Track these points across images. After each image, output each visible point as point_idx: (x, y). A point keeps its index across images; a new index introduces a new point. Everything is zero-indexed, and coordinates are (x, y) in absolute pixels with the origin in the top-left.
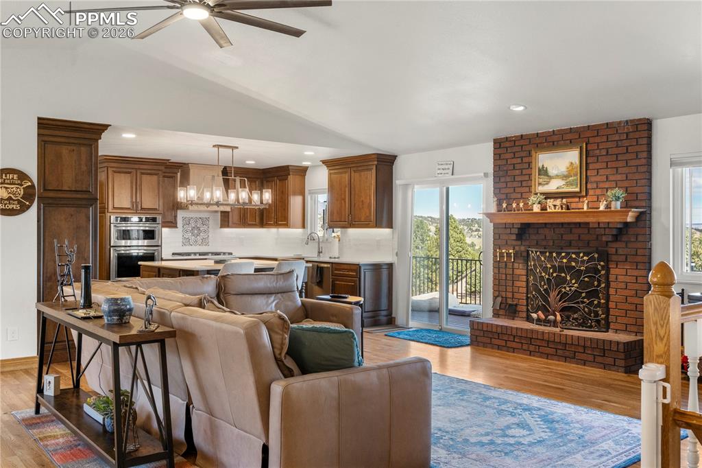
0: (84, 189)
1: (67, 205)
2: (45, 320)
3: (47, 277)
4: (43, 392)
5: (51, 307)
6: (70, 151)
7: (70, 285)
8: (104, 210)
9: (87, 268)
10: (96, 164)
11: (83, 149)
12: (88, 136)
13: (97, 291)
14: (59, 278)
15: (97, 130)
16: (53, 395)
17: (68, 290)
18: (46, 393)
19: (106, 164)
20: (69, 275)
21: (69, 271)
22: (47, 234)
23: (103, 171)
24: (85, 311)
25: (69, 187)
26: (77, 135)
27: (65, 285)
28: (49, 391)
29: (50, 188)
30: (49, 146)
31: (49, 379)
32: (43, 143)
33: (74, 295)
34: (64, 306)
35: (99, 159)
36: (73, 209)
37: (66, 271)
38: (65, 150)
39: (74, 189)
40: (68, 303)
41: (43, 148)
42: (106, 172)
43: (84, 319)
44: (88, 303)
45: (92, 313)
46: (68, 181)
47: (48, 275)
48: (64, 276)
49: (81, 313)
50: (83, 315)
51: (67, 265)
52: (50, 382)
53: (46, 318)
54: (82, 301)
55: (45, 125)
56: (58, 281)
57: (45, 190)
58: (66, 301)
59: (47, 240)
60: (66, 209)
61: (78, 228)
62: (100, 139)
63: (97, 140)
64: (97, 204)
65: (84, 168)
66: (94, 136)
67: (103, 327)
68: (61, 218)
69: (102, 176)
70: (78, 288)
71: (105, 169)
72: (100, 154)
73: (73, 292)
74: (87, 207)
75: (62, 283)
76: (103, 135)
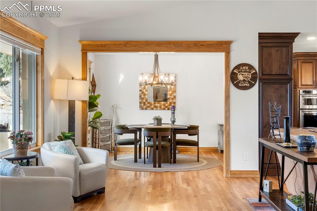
0: (285, 73)
1: (275, 83)
2: (264, 148)
3: (263, 125)
4: (263, 190)
5: (267, 140)
6: (276, 51)
7: (277, 129)
8: (296, 86)
9: (287, 119)
10: (291, 57)
11: (284, 49)
12: (286, 41)
13: (293, 134)
14: (271, 124)
15: (292, 36)
16: (268, 192)
17: (276, 132)
18: (264, 190)
19: (297, 58)
20: (277, 123)
21: (277, 121)
22: (264, 100)
23: (296, 62)
24: (286, 143)
25: (276, 73)
26: (280, 41)
27: (275, 129)
28: (266, 189)
29: (265, 74)
30: (265, 49)
31: (266, 182)
32: (261, 48)
33: (280, 135)
34: (274, 140)
35: (293, 55)
36: (278, 85)
37: (275, 120)
38: (273, 51)
39: (278, 74)
40: (276, 139)
41: (261, 50)
42: (297, 62)
43: (286, 147)
44: (288, 139)
45: (291, 145)
46: (275, 69)
47: (265, 124)
48: (274, 123)
49: (284, 144)
50: (286, 146)
51: (276, 117)
52: (267, 184)
53: (264, 147)
54: (285, 138)
55: (262, 36)
56: (271, 126)
57: (262, 75)
58: (275, 138)
59: (264, 104)
60: (274, 85)
61: (281, 96)
62: (294, 42)
63: (291, 43)
64: (292, 82)
65: (284, 60)
66: (290, 41)
67: (297, 152)
68: (271, 91)
69: (295, 66)
70: (282, 131)
71: (297, 61)
72: (294, 52)
73: (279, 133)
74: (286, 84)
75: (273, 128)
76: (296, 40)
